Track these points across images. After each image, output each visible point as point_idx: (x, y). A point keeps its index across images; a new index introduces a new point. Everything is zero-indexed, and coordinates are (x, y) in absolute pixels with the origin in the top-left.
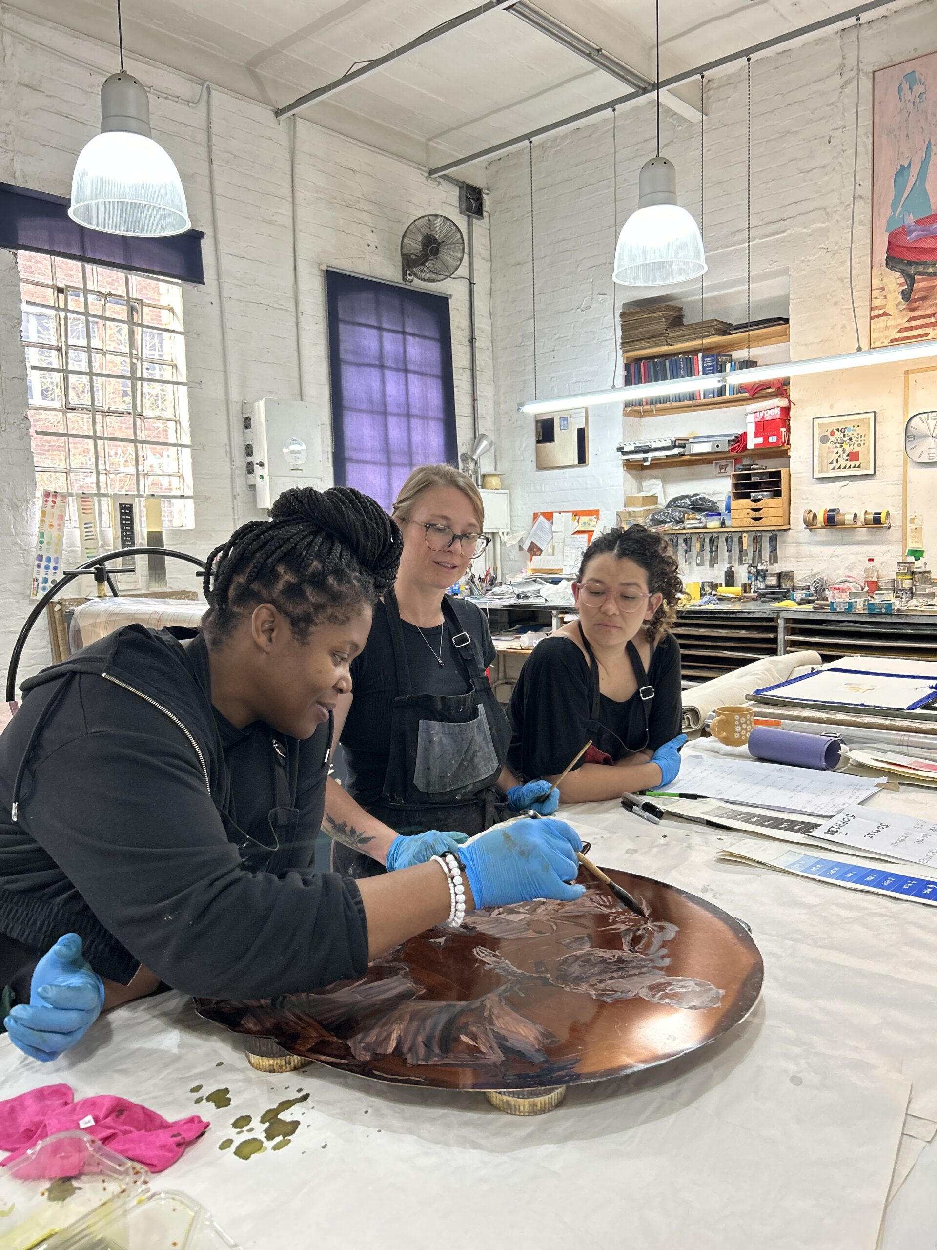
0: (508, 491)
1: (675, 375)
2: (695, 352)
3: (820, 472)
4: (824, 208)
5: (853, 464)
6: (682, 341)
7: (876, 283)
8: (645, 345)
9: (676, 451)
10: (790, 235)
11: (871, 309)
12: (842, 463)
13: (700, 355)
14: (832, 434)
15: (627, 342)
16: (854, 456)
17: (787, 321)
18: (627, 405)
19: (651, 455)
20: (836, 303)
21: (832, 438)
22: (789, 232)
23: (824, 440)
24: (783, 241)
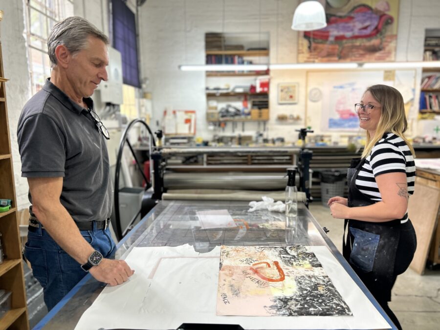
1: (227, 63)
2: (234, 55)
5: (291, 99)
6: (231, 51)
7: (300, 42)
11: (298, 50)
13: (237, 57)
15: (207, 48)
18: (207, 72)
19: (219, 91)
21: (284, 91)
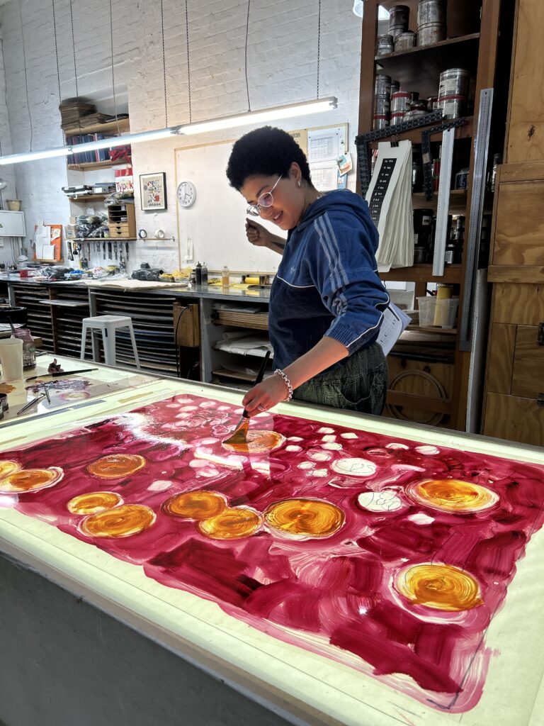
0: (22, 212)
3: (145, 206)
4: (137, 48)
5: (156, 202)
6: (88, 125)
8: (71, 127)
9: (86, 192)
10: (127, 63)
12: (153, 201)
13: (96, 134)
14: (148, 184)
15: (64, 125)
16: (157, 198)
17: (127, 115)
19: (77, 193)
20: (146, 107)
21: (148, 187)
22: (125, 61)
23: (145, 188)
24: (123, 66)
